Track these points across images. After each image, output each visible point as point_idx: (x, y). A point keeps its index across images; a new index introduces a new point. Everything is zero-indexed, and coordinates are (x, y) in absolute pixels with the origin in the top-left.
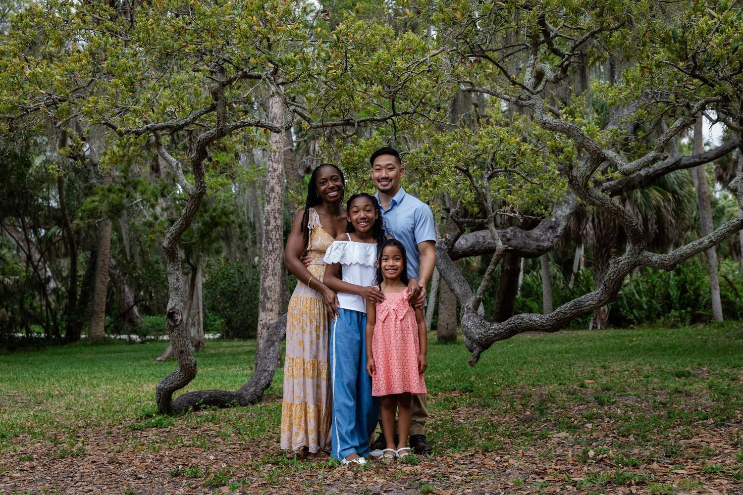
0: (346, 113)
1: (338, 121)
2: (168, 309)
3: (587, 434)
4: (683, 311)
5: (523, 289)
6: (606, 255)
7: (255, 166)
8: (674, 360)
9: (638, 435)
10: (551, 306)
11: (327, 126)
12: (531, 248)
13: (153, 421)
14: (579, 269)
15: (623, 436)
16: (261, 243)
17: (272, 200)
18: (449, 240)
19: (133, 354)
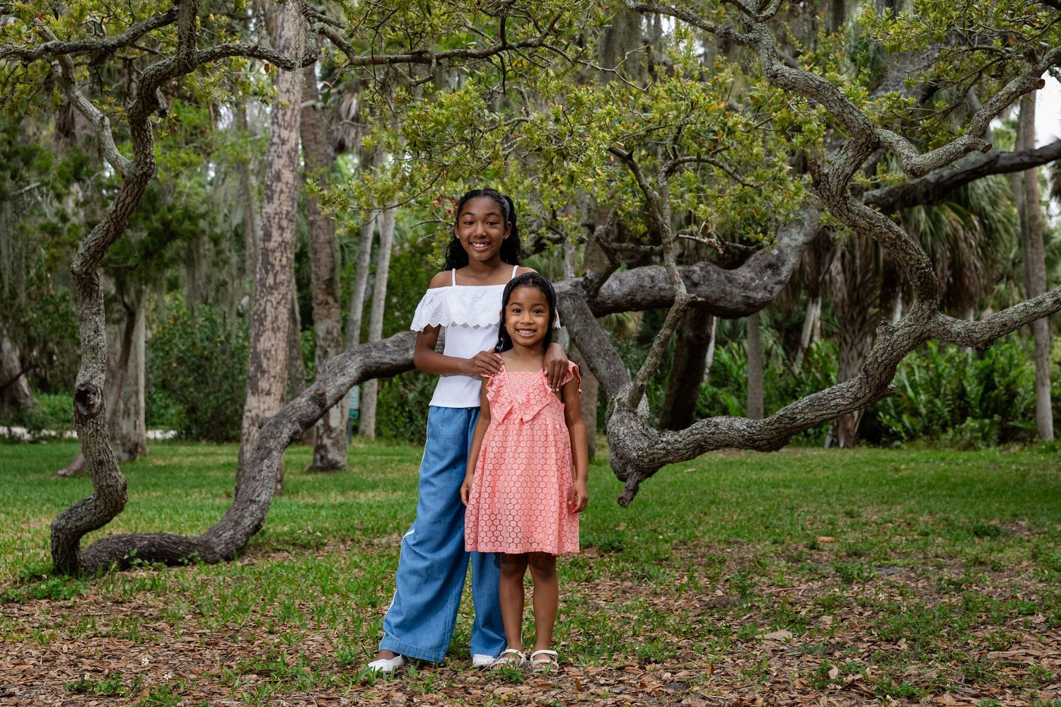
0: (416, 40)
1: (401, 53)
2: (78, 384)
3: (824, 635)
4: (987, 421)
5: (713, 371)
6: (860, 320)
7: (247, 133)
8: (972, 506)
9: (914, 640)
10: (761, 404)
11: (381, 62)
12: (734, 301)
13: (43, 587)
14: (811, 341)
15: (888, 641)
16: (254, 272)
17: (276, 196)
18: (591, 281)
19: (15, 462)
